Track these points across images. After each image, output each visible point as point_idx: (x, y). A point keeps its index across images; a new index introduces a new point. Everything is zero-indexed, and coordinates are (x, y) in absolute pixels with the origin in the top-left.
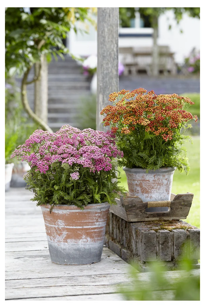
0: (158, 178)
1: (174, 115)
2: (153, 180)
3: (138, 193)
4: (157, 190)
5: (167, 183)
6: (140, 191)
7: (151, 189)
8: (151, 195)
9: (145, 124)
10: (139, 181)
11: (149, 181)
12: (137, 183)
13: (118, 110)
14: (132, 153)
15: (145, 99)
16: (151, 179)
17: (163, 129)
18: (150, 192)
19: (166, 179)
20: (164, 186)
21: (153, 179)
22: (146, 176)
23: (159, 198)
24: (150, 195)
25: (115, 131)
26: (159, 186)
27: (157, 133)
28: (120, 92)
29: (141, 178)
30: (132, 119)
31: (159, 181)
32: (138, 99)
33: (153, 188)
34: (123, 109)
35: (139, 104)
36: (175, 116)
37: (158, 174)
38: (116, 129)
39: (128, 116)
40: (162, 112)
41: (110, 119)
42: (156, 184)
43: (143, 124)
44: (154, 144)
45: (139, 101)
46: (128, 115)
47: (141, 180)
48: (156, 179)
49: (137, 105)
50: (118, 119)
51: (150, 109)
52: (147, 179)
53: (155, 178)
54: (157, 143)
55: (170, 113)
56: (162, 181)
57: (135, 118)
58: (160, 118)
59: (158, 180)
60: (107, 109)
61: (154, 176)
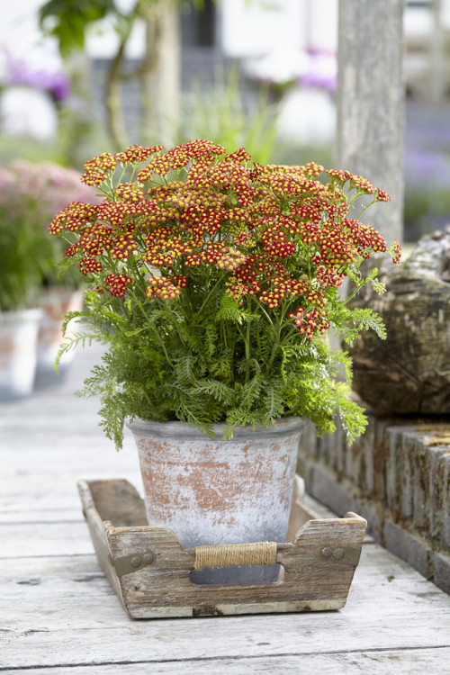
0: (257, 454)
1: (332, 236)
2: (241, 464)
3: (185, 507)
4: (254, 496)
5: (285, 472)
6: (193, 501)
7: (233, 495)
8: (234, 515)
9: (231, 263)
10: (189, 467)
11: (227, 468)
12: (185, 474)
13: (128, 212)
14: (172, 369)
15: (222, 176)
16: (234, 458)
17: (292, 285)
18: (229, 504)
19: (282, 459)
20: (275, 483)
21: (241, 458)
22: (217, 448)
23: (260, 524)
24: (228, 516)
25: (121, 290)
26: (259, 485)
27: (272, 299)
28: (124, 155)
29: (199, 456)
30: (178, 248)
31: (261, 465)
32: (196, 175)
33: (241, 492)
34: (148, 211)
35: (202, 194)
36: (336, 240)
37: (257, 441)
38: (123, 283)
39: (160, 239)
40: (287, 226)
41: (97, 246)
42: (252, 475)
43: (222, 265)
44: (251, 336)
45: (201, 182)
46: (162, 233)
47: (197, 464)
48: (249, 458)
49: (194, 197)
50: (129, 247)
51: (243, 214)
52: (221, 460)
53: (246, 456)
54: (261, 334)
55: (316, 229)
56: (269, 465)
57: (190, 245)
58: (282, 246)
59: (256, 462)
60: (75, 215)
61: (245, 449)
